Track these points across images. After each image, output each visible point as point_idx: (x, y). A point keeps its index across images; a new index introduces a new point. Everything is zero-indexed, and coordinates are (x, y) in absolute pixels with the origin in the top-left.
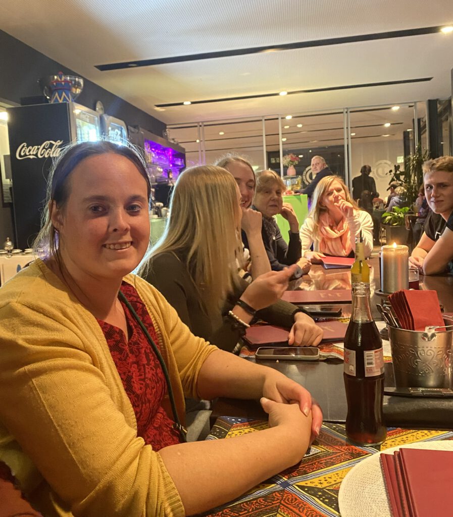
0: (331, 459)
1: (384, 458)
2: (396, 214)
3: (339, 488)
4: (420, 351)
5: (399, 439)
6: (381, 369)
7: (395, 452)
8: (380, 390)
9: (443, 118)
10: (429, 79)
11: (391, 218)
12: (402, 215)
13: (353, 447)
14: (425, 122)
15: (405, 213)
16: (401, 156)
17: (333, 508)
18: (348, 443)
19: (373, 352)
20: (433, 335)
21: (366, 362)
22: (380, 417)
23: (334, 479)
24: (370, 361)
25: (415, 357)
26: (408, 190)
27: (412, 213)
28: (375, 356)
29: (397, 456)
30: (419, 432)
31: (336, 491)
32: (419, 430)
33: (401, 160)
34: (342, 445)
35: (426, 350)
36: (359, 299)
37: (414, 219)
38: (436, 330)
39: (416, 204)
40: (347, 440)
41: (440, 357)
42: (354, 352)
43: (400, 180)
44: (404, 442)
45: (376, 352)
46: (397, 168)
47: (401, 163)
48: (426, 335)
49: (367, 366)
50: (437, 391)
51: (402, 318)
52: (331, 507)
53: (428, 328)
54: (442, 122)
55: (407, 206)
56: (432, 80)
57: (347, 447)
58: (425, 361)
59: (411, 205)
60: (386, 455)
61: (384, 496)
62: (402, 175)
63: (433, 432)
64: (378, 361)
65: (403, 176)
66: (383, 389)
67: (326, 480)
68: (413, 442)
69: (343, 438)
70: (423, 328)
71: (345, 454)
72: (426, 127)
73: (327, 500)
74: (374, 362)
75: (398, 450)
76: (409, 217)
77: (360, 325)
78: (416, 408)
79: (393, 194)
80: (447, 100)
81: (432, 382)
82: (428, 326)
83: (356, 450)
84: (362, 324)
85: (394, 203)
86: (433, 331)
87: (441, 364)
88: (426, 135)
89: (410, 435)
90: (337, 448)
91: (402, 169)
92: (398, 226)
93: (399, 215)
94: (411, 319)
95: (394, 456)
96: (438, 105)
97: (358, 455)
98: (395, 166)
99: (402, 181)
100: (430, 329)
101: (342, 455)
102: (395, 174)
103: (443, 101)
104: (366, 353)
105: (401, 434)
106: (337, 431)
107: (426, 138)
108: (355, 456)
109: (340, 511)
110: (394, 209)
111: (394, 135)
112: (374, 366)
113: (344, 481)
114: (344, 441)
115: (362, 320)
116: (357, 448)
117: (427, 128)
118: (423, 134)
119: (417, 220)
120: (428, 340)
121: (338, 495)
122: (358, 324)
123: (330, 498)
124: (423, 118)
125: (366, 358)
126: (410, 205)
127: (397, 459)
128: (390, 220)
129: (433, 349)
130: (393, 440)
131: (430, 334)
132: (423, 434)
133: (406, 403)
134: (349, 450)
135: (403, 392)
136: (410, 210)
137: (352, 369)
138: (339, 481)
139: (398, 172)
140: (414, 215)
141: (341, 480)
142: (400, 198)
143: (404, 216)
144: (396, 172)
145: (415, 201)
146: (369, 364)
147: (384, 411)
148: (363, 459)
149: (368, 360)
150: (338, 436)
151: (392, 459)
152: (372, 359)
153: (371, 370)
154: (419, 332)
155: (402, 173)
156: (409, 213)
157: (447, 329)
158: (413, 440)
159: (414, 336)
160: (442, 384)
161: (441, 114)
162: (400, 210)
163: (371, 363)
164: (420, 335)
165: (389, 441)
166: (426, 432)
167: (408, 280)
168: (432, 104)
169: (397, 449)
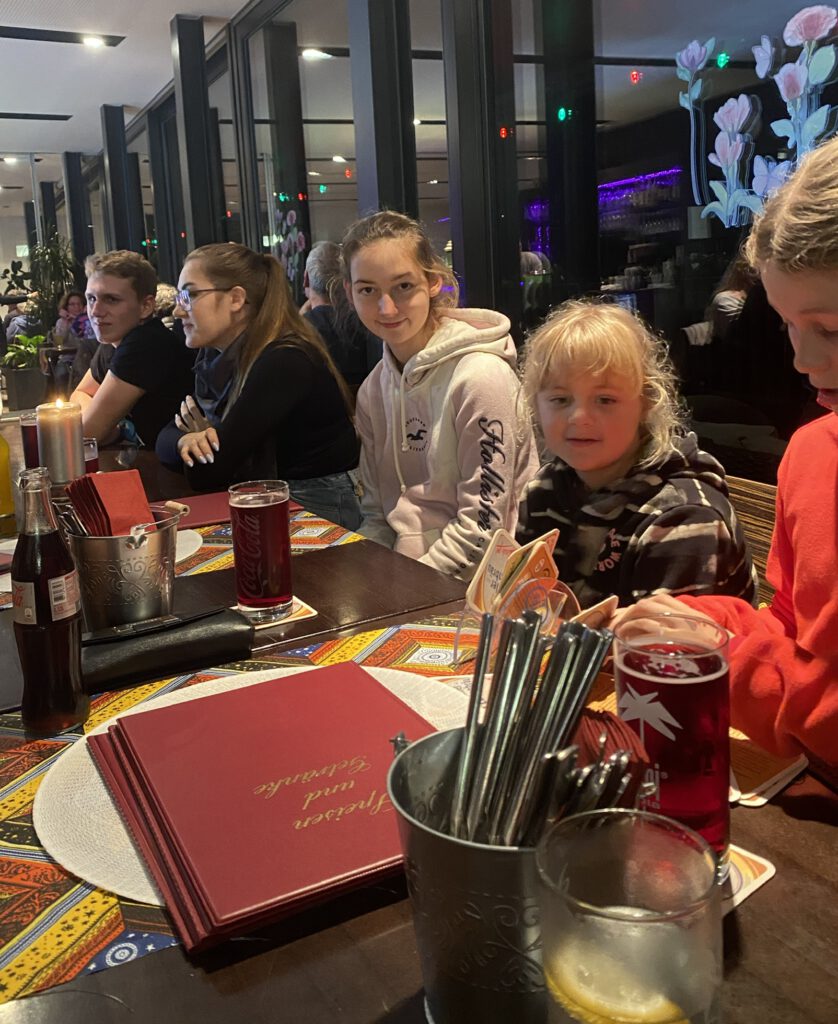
0: (6, 771)
1: (94, 743)
2: (22, 347)
3: (32, 810)
4: (125, 568)
5: (109, 708)
6: (77, 603)
7: (109, 729)
8: (77, 639)
9: (91, 185)
10: (65, 118)
11: (14, 356)
12: (33, 350)
13: (40, 742)
14: (63, 188)
15: (38, 346)
16: (22, 244)
17: (28, 844)
18: (30, 739)
19: (62, 579)
20: (143, 538)
21: (52, 597)
22: (78, 680)
23: (18, 800)
24: (58, 595)
25: (117, 575)
26: (40, 307)
27: (51, 345)
28: (67, 584)
29: (113, 734)
30: (137, 690)
31: (29, 817)
32: (135, 687)
33: (23, 251)
34: (20, 744)
35: (133, 562)
36: (31, 496)
37: (55, 356)
38: (146, 529)
39: (57, 331)
40: (26, 734)
41: (153, 570)
42: (32, 584)
43: (24, 288)
44: (117, 710)
45: (67, 578)
46: (16, 266)
47: (23, 257)
48: (132, 540)
49: (54, 603)
50: (155, 623)
51: (90, 520)
52: (24, 844)
53: (134, 528)
54: (89, 191)
55: (41, 334)
56: (70, 120)
57: (29, 745)
58: (132, 582)
59: (49, 332)
60: (96, 737)
61: (105, 797)
62: (27, 279)
63: (157, 684)
64: (71, 592)
65: (29, 281)
66: (80, 637)
67: (5, 807)
68: (130, 706)
69: (18, 734)
70: (127, 529)
71: (28, 757)
72: (64, 197)
73: (15, 836)
74: (65, 595)
75: (116, 723)
76: (46, 351)
77: (37, 538)
78: (128, 654)
79: (14, 312)
80: (95, 157)
81: (143, 612)
82: (134, 525)
83: (45, 745)
84: (41, 537)
85: (18, 328)
86: (142, 532)
87: (156, 580)
88: (64, 213)
89: (124, 698)
90: (12, 751)
91: (26, 268)
92: (27, 369)
93: (28, 349)
94: (105, 520)
95: (109, 735)
96: (82, 164)
97: (53, 751)
98: (13, 262)
99: (28, 290)
100: (138, 529)
101: (23, 760)
102: (14, 277)
103: (89, 156)
104: (52, 582)
105: (111, 700)
106: (6, 725)
107: (65, 216)
108: (47, 755)
109: (42, 843)
110: (17, 339)
111: (7, 207)
112: (65, 601)
113: (38, 797)
114: (22, 738)
115: (41, 531)
116: (46, 741)
117: (66, 199)
118: (59, 208)
119: (60, 357)
120: (137, 548)
121: (32, 822)
122: (34, 537)
123: (20, 831)
124: (57, 183)
125: (51, 590)
126: (46, 332)
127: (116, 740)
128: (12, 358)
129: (143, 560)
130: (100, 713)
131: (137, 538)
132: (143, 691)
133: (114, 651)
134: (34, 748)
135: (106, 634)
136: (46, 341)
137: (30, 614)
138: (28, 799)
139: (19, 274)
140: (54, 348)
141: (31, 798)
142: (27, 320)
143: (38, 350)
144: (16, 273)
145: (54, 325)
146: (56, 599)
147: (84, 673)
148: (60, 755)
149: (54, 593)
150: (9, 732)
151: (108, 742)
152: (61, 591)
153: (61, 608)
154: (120, 537)
155: (26, 276)
156: (46, 346)
157: (159, 526)
158: (130, 704)
159: (113, 544)
160: (158, 611)
161: (88, 178)
162: (29, 341)
163: (61, 598)
164: (122, 542)
165: (94, 717)
166: (146, 686)
167: (83, 457)
168: (72, 159)
169: (113, 721)
